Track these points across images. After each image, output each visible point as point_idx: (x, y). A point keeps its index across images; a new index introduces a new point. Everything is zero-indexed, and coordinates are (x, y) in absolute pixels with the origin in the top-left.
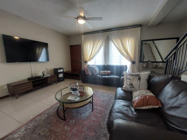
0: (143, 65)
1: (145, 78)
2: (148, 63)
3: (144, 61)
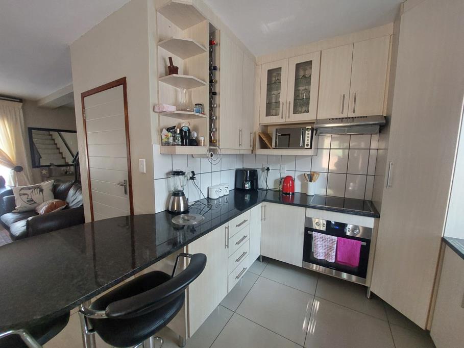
0: (42, 173)
1: (49, 189)
2: (51, 167)
3: (41, 164)
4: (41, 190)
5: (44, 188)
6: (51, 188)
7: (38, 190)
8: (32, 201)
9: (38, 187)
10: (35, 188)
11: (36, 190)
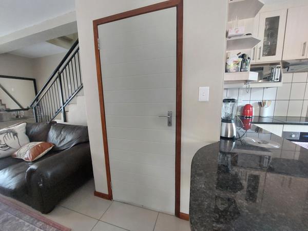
4: (15, 134)
5: (17, 131)
6: (25, 131)
7: (11, 134)
8: (7, 146)
9: (10, 131)
10: (7, 132)
11: (9, 134)
